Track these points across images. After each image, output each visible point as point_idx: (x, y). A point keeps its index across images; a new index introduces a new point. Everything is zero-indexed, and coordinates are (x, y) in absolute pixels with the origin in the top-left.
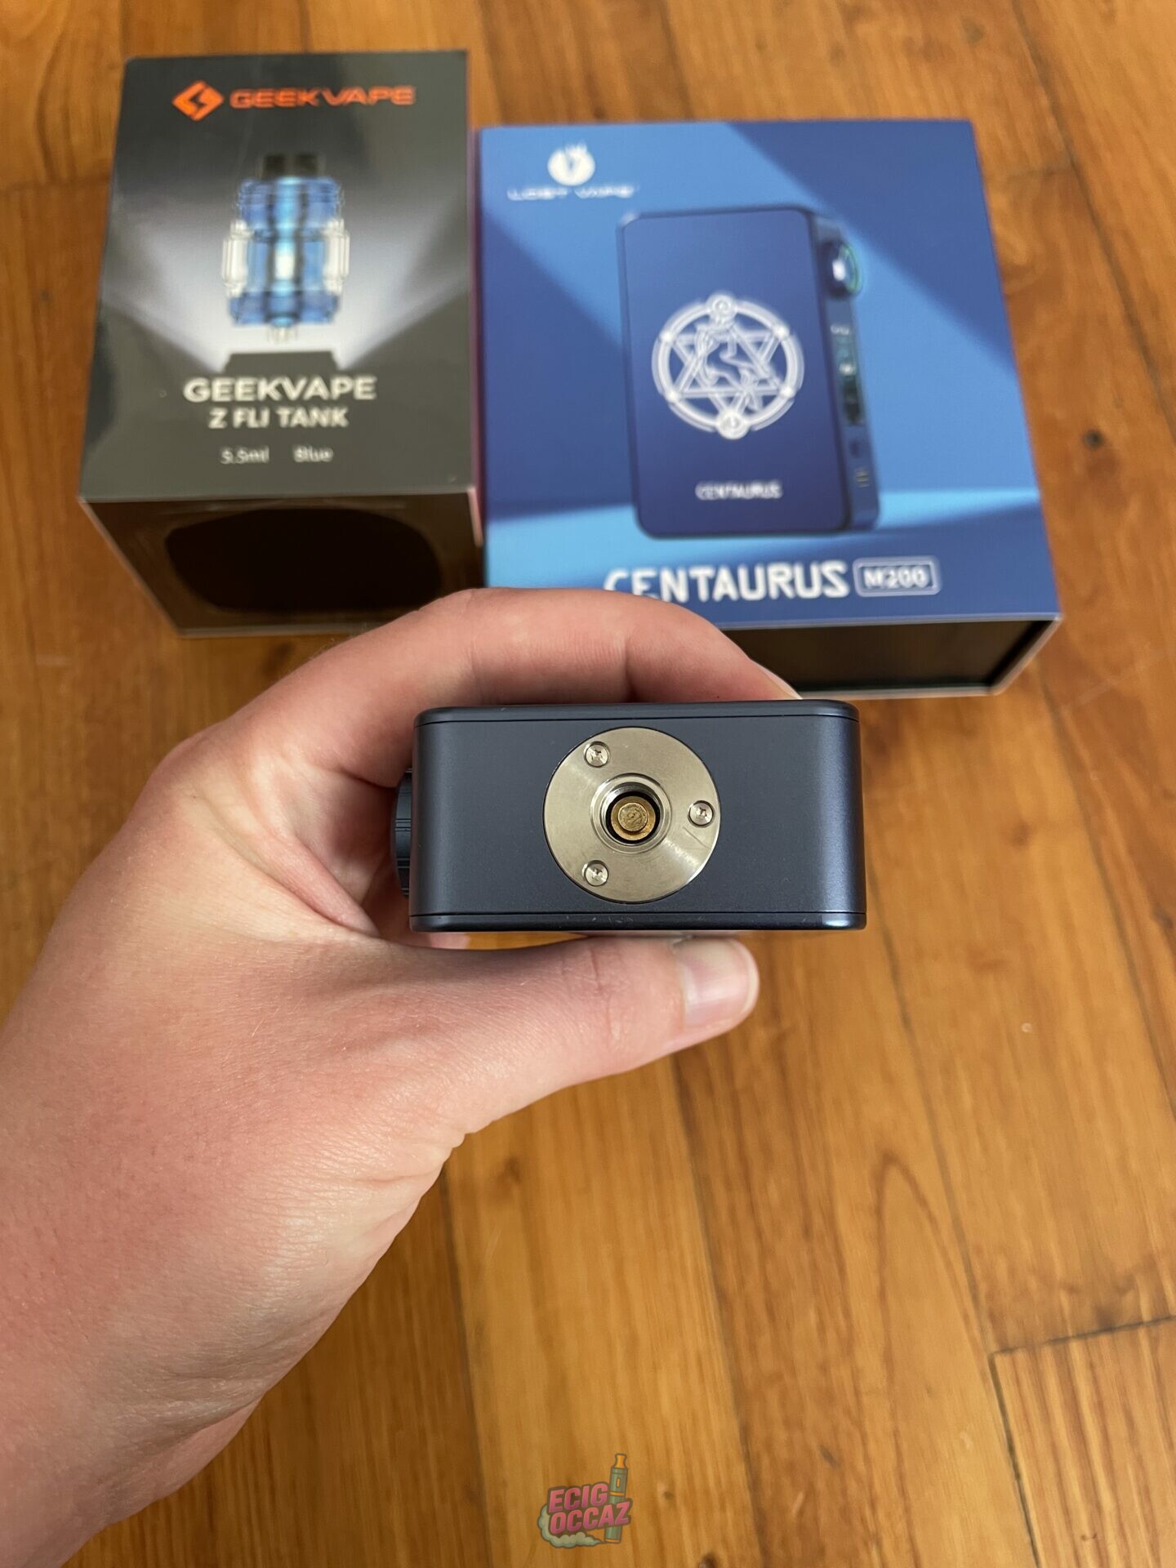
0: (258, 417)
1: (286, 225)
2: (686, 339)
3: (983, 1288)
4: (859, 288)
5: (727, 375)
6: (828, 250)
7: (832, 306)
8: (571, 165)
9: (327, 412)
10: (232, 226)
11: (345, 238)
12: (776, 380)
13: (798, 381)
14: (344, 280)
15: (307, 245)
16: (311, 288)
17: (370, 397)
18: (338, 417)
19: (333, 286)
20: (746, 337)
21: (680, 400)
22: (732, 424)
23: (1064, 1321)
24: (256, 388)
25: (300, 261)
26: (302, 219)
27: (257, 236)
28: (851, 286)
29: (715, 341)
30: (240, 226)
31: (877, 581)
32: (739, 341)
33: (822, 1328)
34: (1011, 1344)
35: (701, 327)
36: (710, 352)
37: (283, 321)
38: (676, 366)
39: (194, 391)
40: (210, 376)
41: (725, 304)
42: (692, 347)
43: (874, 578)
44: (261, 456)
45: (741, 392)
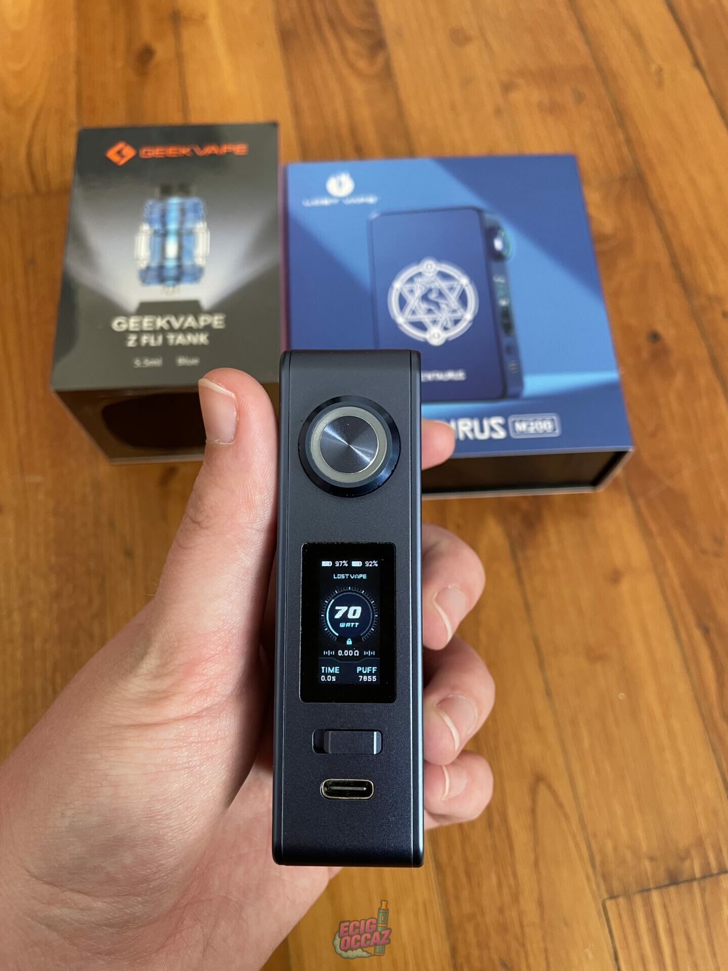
0: (156, 339)
1: (173, 226)
2: (408, 286)
3: (598, 858)
4: (510, 254)
5: (432, 308)
6: (491, 233)
7: (495, 265)
8: (340, 184)
9: (197, 335)
10: (141, 228)
11: (207, 233)
12: (462, 310)
13: (475, 311)
14: (207, 258)
15: (185, 238)
16: (187, 263)
17: (221, 327)
18: (203, 339)
19: (200, 261)
20: (444, 285)
21: (405, 323)
22: (436, 336)
23: (648, 879)
24: (154, 323)
25: (181, 248)
26: (182, 222)
27: (155, 233)
28: (505, 253)
29: (426, 287)
30: (145, 228)
31: (522, 428)
32: (440, 288)
33: (500, 885)
34: (616, 894)
35: (417, 280)
36: (423, 294)
37: (170, 282)
38: (402, 302)
39: (119, 324)
40: (127, 315)
41: (431, 265)
42: (411, 291)
43: (521, 427)
44: (157, 362)
45: (441, 318)
